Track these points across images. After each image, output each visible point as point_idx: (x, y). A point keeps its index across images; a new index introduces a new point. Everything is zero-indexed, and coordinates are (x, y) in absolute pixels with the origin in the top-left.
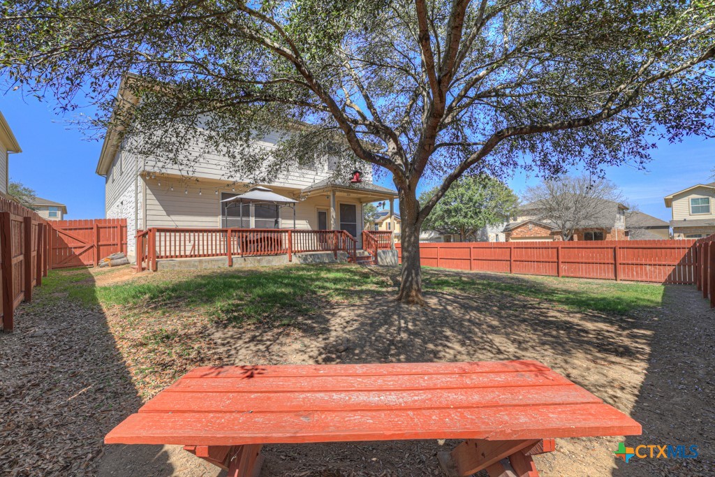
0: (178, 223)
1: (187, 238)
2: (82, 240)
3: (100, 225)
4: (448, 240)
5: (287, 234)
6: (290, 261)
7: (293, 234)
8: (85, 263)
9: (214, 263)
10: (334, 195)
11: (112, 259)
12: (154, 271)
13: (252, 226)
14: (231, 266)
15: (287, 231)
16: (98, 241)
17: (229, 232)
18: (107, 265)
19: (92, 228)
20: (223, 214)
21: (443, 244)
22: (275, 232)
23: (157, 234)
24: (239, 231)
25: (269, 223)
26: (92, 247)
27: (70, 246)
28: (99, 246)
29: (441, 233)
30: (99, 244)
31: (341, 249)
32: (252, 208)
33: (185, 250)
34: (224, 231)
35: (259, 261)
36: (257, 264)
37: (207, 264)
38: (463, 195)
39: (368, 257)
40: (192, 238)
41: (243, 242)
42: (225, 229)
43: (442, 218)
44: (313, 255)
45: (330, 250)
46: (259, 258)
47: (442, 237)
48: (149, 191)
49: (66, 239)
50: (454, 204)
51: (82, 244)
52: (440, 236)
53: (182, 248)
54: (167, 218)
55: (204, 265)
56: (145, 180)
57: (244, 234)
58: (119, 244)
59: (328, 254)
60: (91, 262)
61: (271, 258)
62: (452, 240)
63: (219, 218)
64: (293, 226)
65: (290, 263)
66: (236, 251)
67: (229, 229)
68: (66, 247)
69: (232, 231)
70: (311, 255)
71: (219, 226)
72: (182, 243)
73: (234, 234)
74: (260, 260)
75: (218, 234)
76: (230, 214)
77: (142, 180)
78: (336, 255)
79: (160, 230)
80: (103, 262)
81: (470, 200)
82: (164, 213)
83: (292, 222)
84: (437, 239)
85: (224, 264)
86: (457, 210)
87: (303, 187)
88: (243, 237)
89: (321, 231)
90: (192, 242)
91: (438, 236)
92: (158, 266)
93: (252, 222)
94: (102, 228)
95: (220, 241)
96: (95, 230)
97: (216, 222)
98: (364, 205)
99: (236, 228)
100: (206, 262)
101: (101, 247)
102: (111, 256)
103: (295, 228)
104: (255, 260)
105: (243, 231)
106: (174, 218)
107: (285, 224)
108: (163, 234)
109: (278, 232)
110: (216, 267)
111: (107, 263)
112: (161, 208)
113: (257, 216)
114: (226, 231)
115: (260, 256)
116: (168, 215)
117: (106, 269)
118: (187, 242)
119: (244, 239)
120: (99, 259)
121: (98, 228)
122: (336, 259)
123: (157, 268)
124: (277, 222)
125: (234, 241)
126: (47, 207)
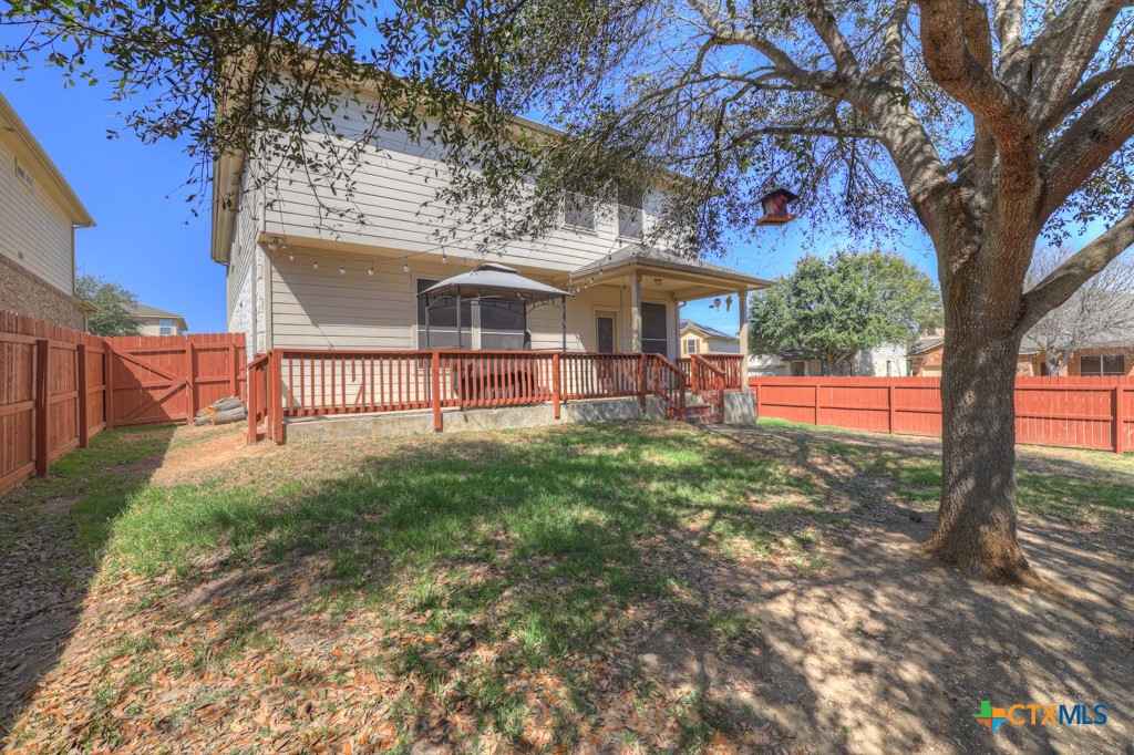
0: (334, 341)
1: (348, 371)
2: (167, 373)
3: (197, 346)
4: (798, 372)
5: (550, 361)
6: (558, 417)
7: (562, 361)
8: (173, 416)
9: (404, 424)
10: (638, 281)
11: (218, 410)
12: (279, 444)
13: (476, 345)
14: (439, 430)
15: (550, 356)
16: (195, 375)
17: (435, 357)
18: (208, 422)
19: (184, 352)
20: (421, 322)
21: (790, 380)
22: (520, 356)
23: (285, 362)
24: (455, 356)
25: (510, 339)
26: (184, 386)
27: (145, 384)
28: (196, 385)
29: (786, 359)
30: (197, 380)
31: (650, 392)
32: (476, 311)
33: (344, 395)
34: (422, 356)
35: (496, 419)
36: (491, 426)
37: (389, 426)
38: (834, 288)
39: (703, 408)
40: (359, 370)
41: (463, 381)
42: (425, 351)
43: (793, 330)
44: (600, 404)
45: (631, 394)
46: (495, 411)
47: (788, 364)
48: (277, 277)
49: (138, 373)
50: (817, 308)
51: (164, 382)
52: (783, 363)
53: (338, 390)
54: (313, 330)
55: (384, 428)
56: (269, 253)
57: (467, 363)
58: (233, 382)
59: (628, 403)
60: (183, 415)
61: (519, 411)
62: (806, 372)
63: (414, 330)
64: (561, 345)
65: (557, 422)
66: (448, 397)
67: (436, 350)
68: (136, 386)
69: (441, 356)
70: (595, 405)
71: (413, 345)
72: (338, 380)
73: (443, 360)
74: (497, 415)
75: (412, 362)
76: (435, 322)
77: (263, 254)
78: (643, 403)
79: (289, 355)
80: (203, 415)
81: (851, 298)
82: (307, 320)
83: (559, 337)
84: (777, 369)
85: (425, 426)
86: (826, 317)
87: (574, 269)
88: (463, 369)
89: (605, 354)
90: (359, 379)
91: (779, 363)
92: (288, 433)
93: (476, 338)
94: (200, 350)
95: (417, 375)
96: (188, 356)
97: (407, 337)
98: (681, 303)
99: (448, 348)
100: (388, 422)
101: (201, 387)
102: (217, 404)
103: (564, 348)
104: (488, 416)
105: (463, 356)
106: (325, 329)
107: (543, 341)
108: (296, 362)
109: (526, 356)
110: (409, 433)
111: (208, 417)
112: (299, 309)
113: (485, 325)
114: (429, 356)
115: (498, 407)
116: (315, 323)
117: (208, 428)
118: (348, 379)
119: (466, 372)
120: (196, 409)
121: (195, 351)
122: (644, 411)
123: (284, 438)
124: (527, 338)
125: (444, 375)
126: (156, 321)
